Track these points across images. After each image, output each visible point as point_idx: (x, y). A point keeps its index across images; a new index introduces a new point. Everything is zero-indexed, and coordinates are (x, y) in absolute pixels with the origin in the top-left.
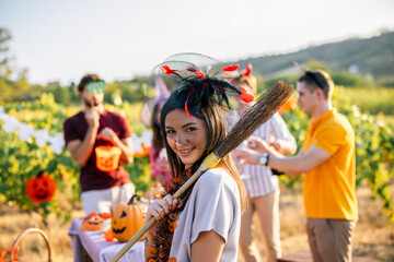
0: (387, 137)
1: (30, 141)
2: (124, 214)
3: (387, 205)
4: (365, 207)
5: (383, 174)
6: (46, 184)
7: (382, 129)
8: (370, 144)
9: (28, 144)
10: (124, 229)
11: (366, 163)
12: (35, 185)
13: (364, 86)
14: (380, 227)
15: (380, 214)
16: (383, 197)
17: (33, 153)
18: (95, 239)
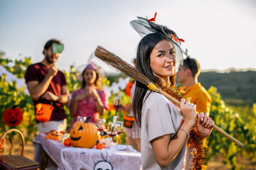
1: (11, 84)
6: (17, 114)
7: (236, 118)
9: (10, 86)
10: (79, 138)
12: (10, 114)
17: (11, 93)
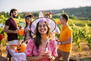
0: (81, 32)
2: (20, 46)
3: (79, 47)
4: (74, 47)
5: (79, 40)
8: (77, 33)
11: (75, 37)
13: (75, 19)
14: (77, 52)
15: (77, 49)
16: (79, 45)
18: (12, 51)
